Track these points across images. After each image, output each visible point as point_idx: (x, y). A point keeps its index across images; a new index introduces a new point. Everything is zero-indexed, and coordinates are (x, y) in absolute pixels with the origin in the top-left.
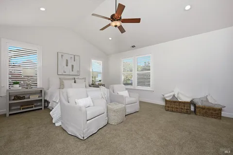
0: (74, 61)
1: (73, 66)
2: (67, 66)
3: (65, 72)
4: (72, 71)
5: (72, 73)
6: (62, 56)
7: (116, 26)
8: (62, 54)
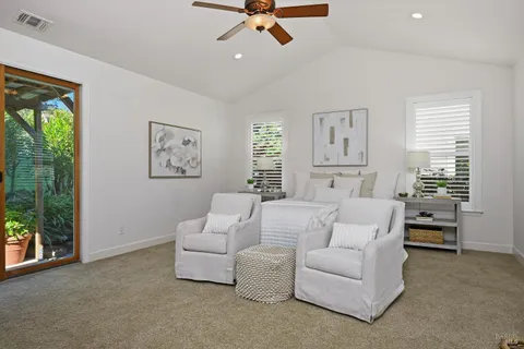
0: (351, 125)
1: (346, 140)
2: (332, 142)
3: (328, 159)
4: (346, 154)
5: (344, 161)
6: (321, 120)
7: (260, 28)
8: (321, 116)
